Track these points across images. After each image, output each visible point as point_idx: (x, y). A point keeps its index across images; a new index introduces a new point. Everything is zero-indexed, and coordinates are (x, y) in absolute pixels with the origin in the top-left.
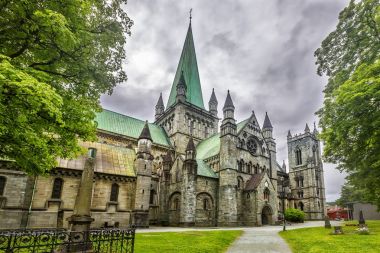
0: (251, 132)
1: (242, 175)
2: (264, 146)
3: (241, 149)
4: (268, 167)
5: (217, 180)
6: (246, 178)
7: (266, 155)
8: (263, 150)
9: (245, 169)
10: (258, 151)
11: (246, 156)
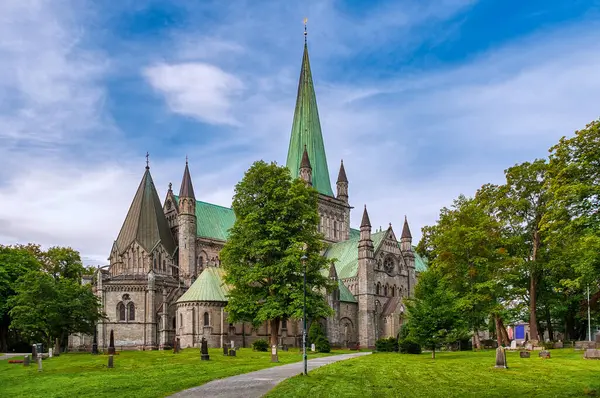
0: (387, 249)
1: (379, 299)
2: (402, 263)
3: (378, 271)
4: (406, 286)
5: (357, 304)
6: (383, 301)
7: (404, 272)
8: (400, 269)
9: (382, 292)
10: (396, 269)
11: (383, 278)
